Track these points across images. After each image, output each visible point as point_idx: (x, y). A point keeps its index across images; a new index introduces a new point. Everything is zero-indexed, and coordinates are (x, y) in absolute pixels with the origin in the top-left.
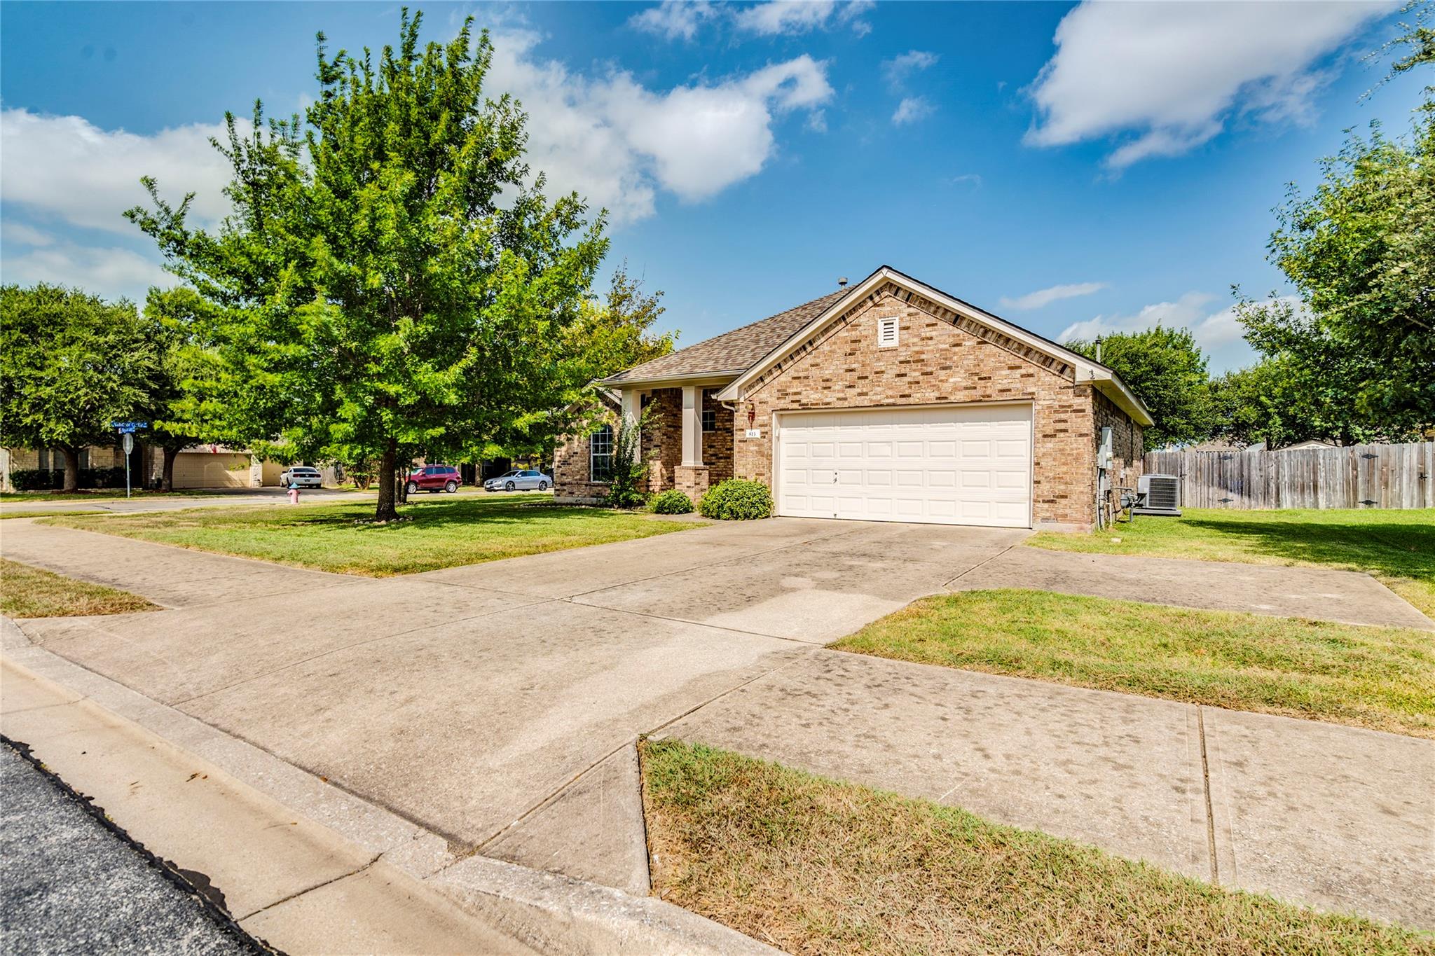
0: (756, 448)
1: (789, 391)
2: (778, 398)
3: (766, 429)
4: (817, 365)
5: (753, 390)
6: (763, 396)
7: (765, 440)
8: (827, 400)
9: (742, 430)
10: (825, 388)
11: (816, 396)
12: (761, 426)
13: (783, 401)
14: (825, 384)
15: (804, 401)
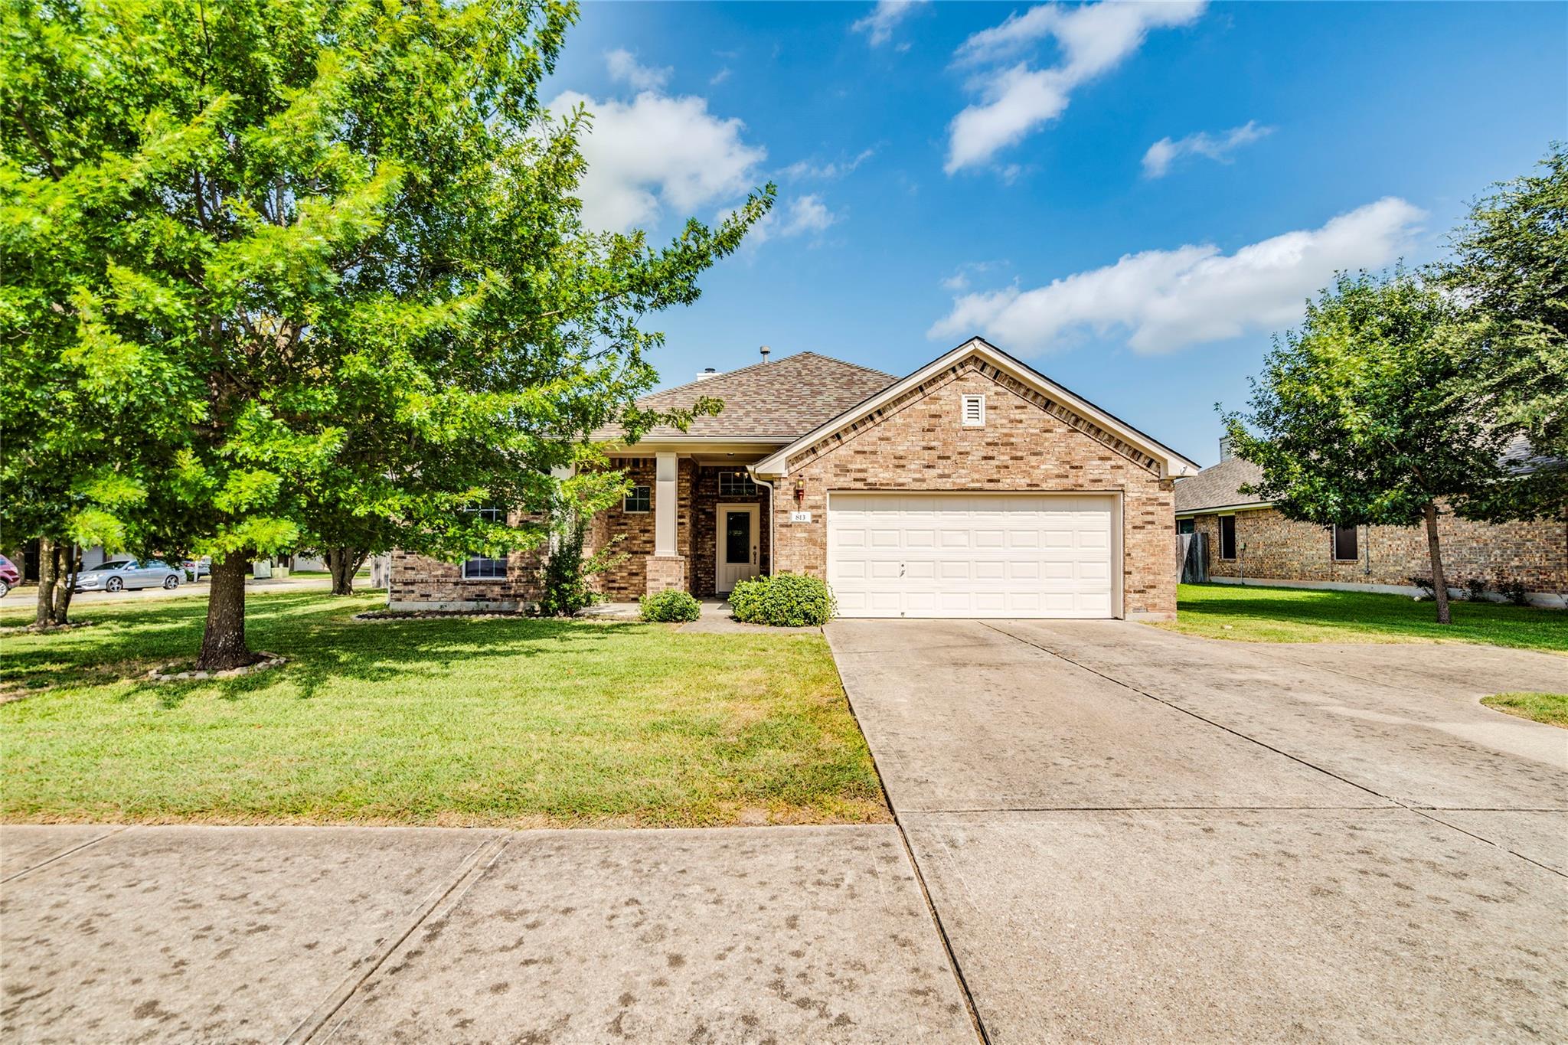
0: (805, 535)
1: (850, 466)
2: (836, 475)
3: (820, 512)
4: (887, 439)
5: (802, 463)
6: (815, 471)
7: (818, 525)
8: (901, 480)
9: (785, 512)
10: (898, 467)
11: (886, 475)
12: (812, 507)
13: (842, 479)
14: (897, 462)
15: (870, 480)
